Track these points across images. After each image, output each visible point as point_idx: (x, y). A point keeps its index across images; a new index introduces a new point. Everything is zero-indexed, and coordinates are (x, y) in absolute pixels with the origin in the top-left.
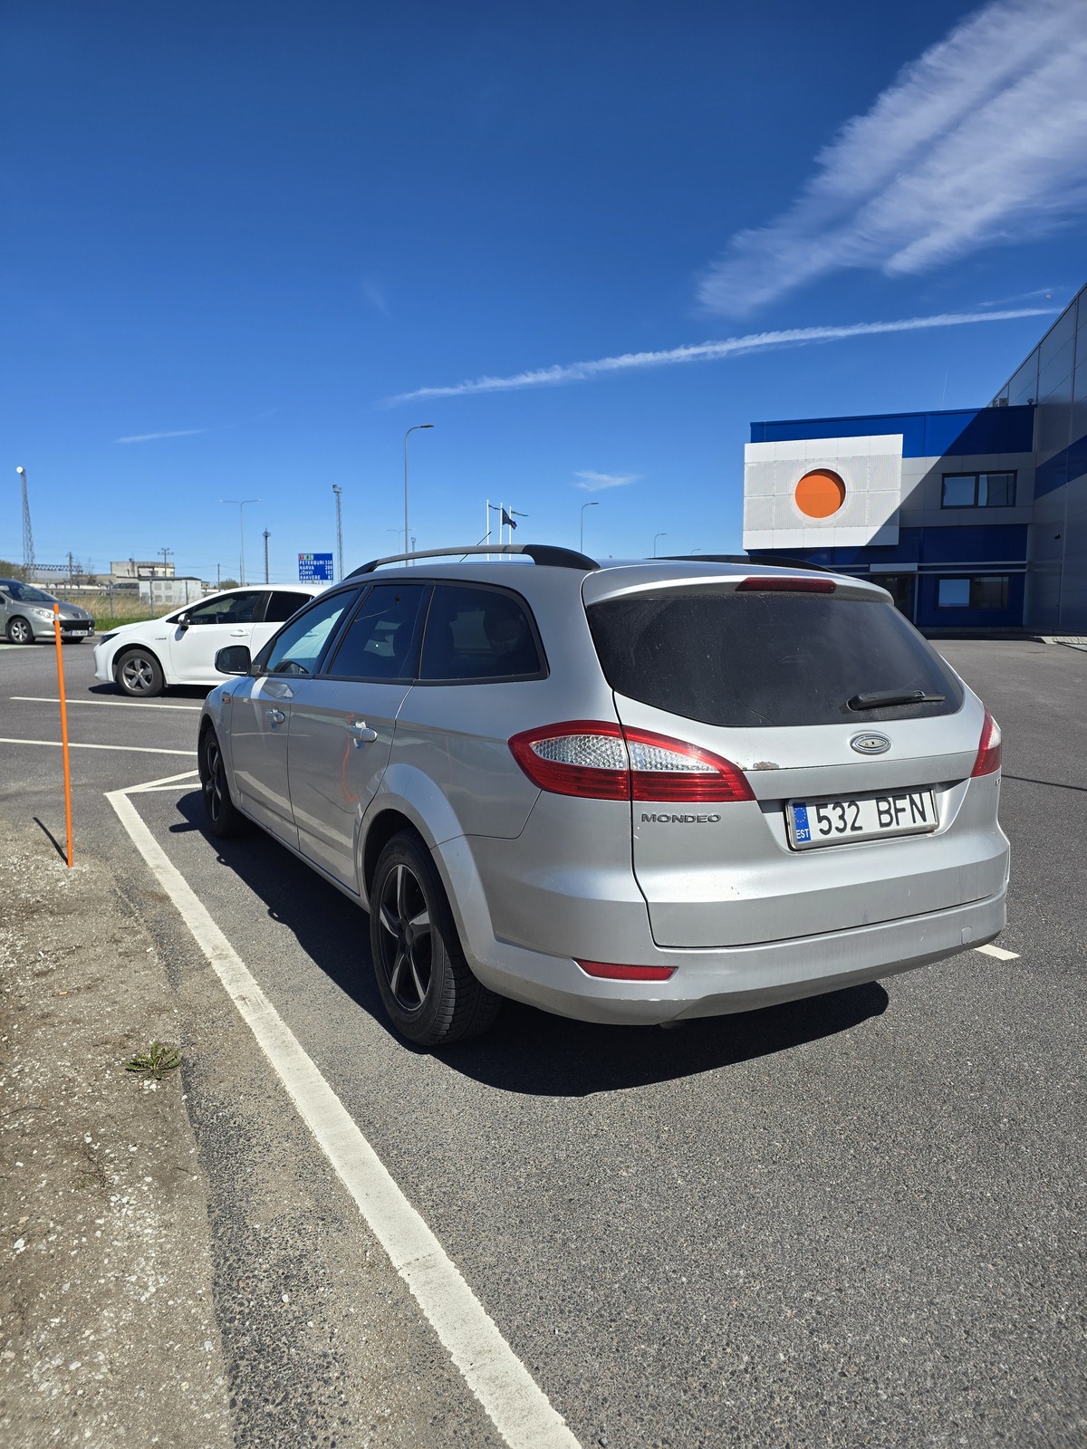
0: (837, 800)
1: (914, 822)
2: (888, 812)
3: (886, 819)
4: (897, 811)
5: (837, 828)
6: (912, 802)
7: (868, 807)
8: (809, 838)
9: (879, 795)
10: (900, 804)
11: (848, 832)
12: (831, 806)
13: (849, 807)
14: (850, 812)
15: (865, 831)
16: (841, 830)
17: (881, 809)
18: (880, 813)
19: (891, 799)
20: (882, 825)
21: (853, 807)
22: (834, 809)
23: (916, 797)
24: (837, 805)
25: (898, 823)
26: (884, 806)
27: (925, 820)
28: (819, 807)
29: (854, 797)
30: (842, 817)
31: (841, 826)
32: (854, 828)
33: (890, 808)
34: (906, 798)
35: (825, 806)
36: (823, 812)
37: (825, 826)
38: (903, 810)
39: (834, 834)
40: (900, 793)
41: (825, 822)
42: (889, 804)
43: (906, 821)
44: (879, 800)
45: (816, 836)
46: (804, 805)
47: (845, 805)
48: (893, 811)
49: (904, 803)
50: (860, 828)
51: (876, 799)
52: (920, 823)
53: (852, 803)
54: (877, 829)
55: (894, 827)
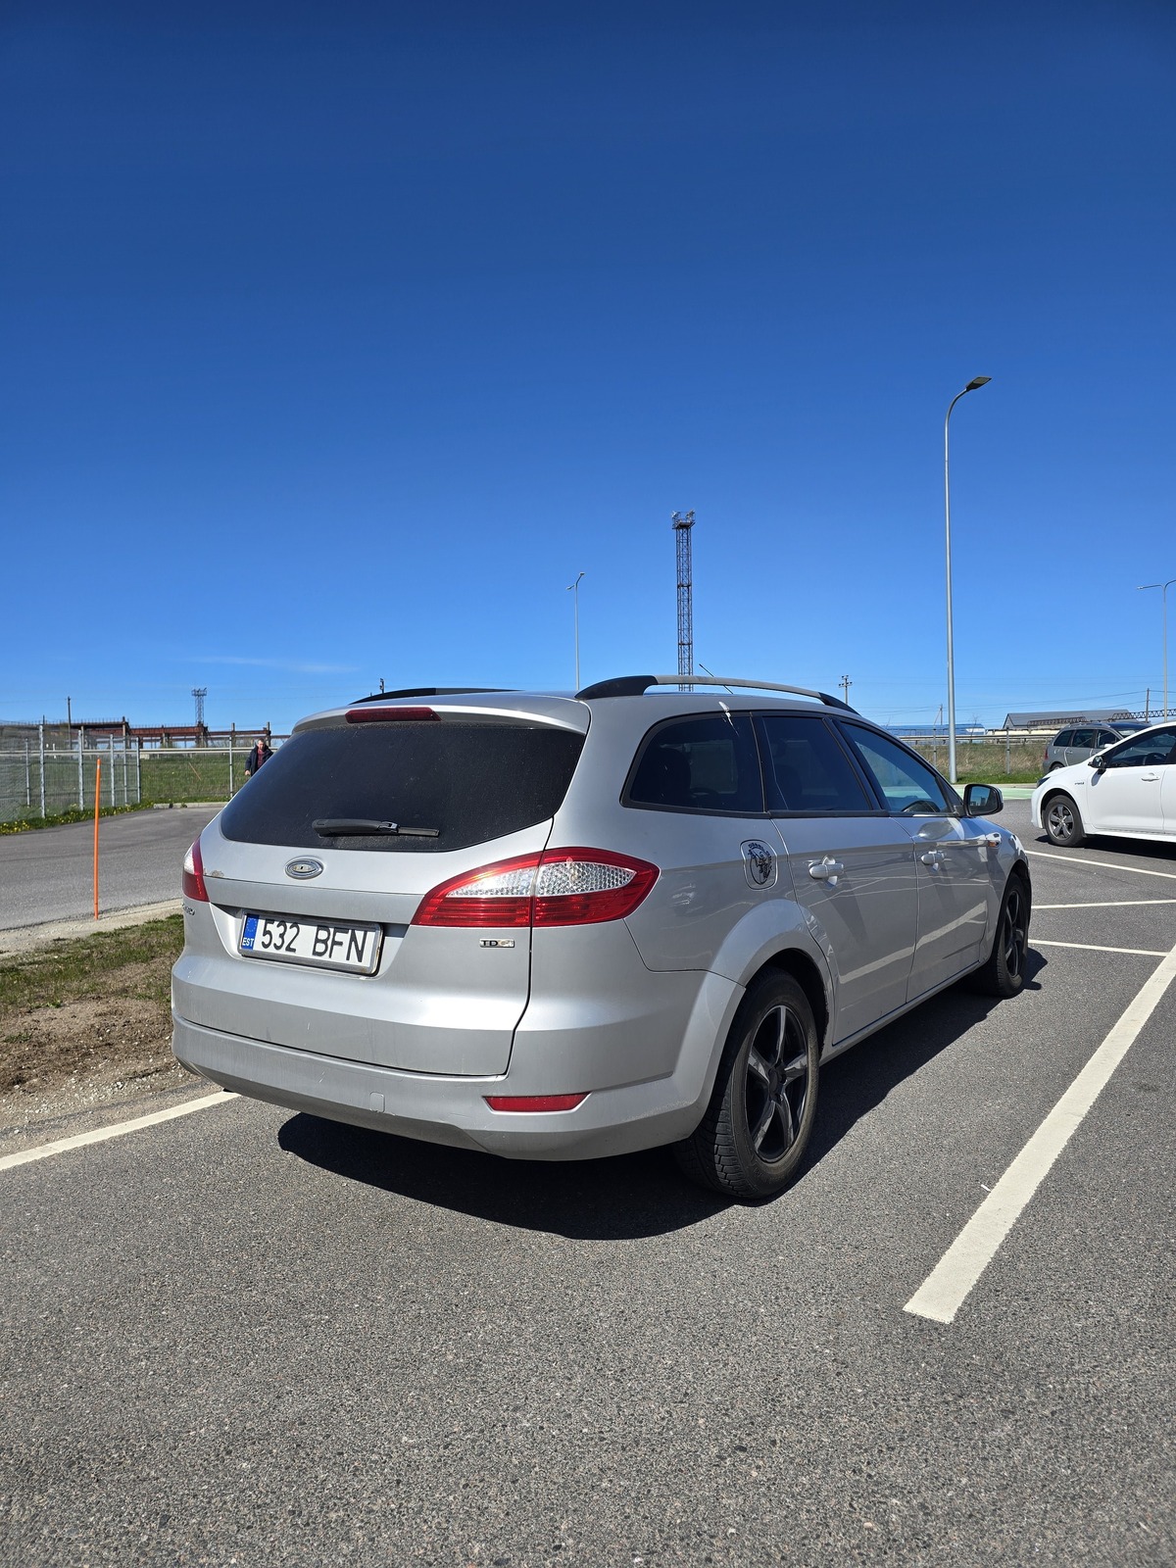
0: (283, 918)
1: (348, 959)
2: (325, 942)
3: (320, 948)
4: (335, 943)
5: (275, 945)
6: (353, 938)
7: (308, 932)
8: (252, 948)
9: (321, 923)
10: (340, 937)
11: (283, 951)
12: (276, 923)
13: (291, 927)
14: (291, 932)
15: (296, 954)
16: (277, 948)
17: (319, 937)
18: (317, 941)
19: (332, 930)
20: (315, 953)
21: (295, 929)
22: (278, 926)
23: (359, 934)
24: (282, 923)
25: (330, 956)
26: (323, 935)
27: (360, 960)
28: (270, 921)
29: (299, 919)
30: (282, 936)
31: (279, 944)
32: (289, 949)
33: (328, 938)
34: (347, 933)
35: (272, 922)
36: (270, 927)
37: (267, 939)
38: (341, 944)
39: (271, 950)
40: (342, 925)
41: (268, 936)
42: (329, 934)
43: (339, 956)
44: (320, 927)
45: (258, 947)
46: (257, 917)
47: (289, 925)
48: (329, 943)
49: (344, 937)
50: (294, 950)
51: (318, 926)
52: (354, 961)
53: (295, 925)
54: (310, 956)
55: (325, 958)
